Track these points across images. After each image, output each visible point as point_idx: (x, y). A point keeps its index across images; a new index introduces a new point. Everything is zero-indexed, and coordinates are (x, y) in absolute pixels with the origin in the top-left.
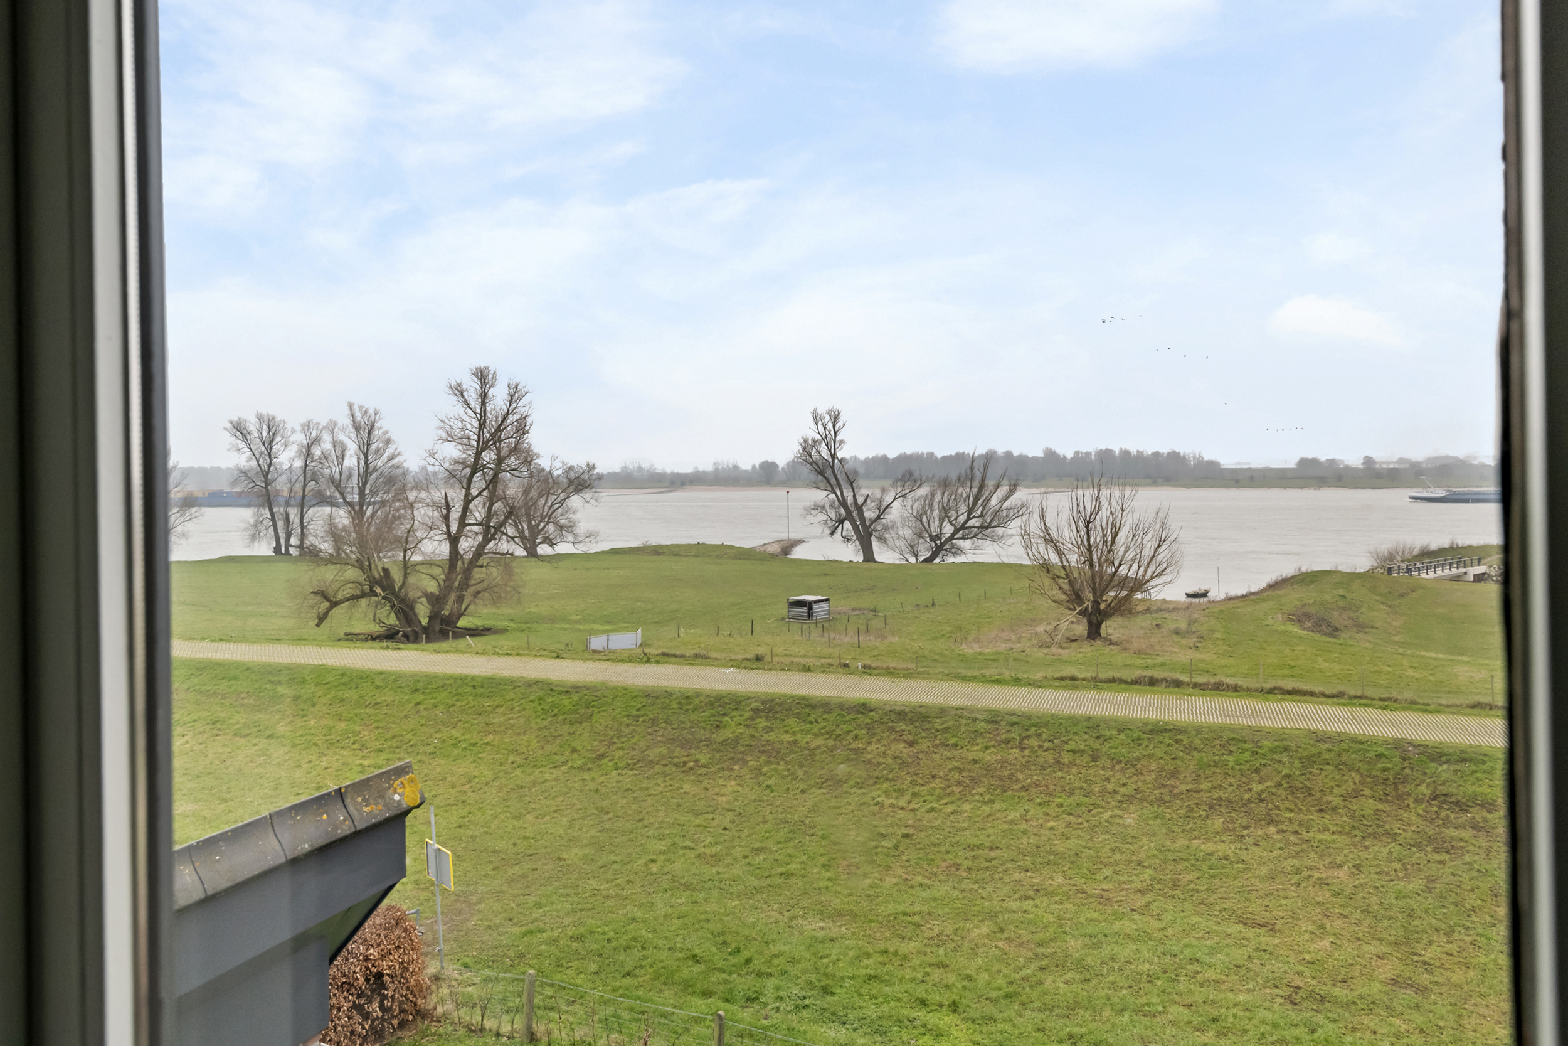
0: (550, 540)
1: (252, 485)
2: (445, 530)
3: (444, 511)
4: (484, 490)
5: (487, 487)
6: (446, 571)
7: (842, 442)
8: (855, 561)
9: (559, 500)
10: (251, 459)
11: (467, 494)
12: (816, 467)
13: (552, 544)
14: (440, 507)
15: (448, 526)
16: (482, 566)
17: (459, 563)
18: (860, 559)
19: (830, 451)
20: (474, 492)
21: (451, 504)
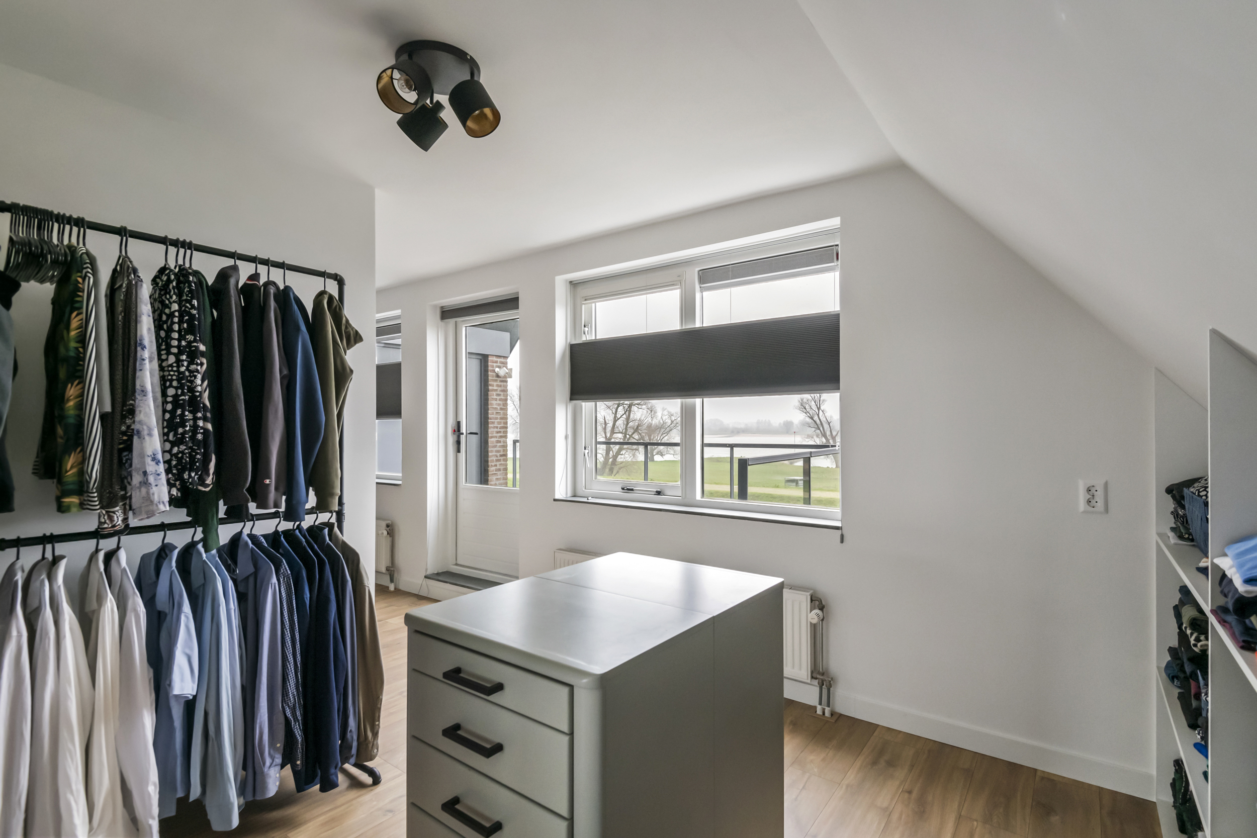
0: (661, 453)
1: (514, 422)
2: (604, 436)
3: (604, 426)
4: (623, 414)
5: (625, 413)
6: (604, 456)
7: (824, 400)
8: (830, 467)
9: (666, 431)
10: (514, 409)
11: (615, 417)
12: (808, 414)
13: (662, 455)
14: (602, 424)
15: (605, 433)
16: (622, 455)
17: (611, 452)
18: (834, 466)
19: (817, 406)
20: (618, 416)
21: (607, 422)
